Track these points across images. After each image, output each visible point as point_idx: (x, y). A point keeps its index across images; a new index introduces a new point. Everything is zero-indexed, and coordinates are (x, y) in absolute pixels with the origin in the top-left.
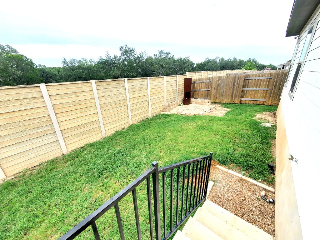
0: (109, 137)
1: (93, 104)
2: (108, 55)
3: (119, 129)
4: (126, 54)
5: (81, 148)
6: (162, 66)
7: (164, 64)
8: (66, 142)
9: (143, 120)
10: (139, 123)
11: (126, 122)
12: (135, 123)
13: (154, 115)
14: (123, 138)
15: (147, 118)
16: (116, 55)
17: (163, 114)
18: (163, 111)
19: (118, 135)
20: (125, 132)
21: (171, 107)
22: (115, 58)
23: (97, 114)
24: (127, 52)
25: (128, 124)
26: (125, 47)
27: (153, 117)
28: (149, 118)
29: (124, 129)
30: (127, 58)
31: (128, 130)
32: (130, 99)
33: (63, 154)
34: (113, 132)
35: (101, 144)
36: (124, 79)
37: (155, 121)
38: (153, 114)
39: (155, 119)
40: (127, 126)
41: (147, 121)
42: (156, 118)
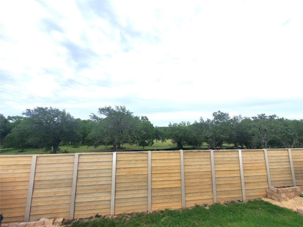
0: (188, 210)
1: (179, 171)
2: (202, 119)
3: (200, 203)
4: (219, 118)
5: (162, 212)
6: (265, 130)
7: (267, 128)
8: (152, 200)
9: (233, 202)
10: (226, 204)
11: (209, 197)
12: (221, 202)
13: (252, 199)
14: (203, 220)
15: (239, 201)
16: (209, 119)
17: (267, 203)
18: (266, 197)
19: (198, 212)
20: (206, 212)
21: (283, 195)
22: (209, 121)
23: (180, 181)
24: (220, 116)
25: (211, 201)
26: (218, 113)
27: (250, 202)
28: (242, 201)
29: (206, 205)
30: (220, 121)
31: (210, 210)
32: (216, 172)
33: (148, 212)
34: (193, 205)
35: (178, 217)
36: (210, 150)
37: (251, 210)
38: (248, 197)
39: (252, 208)
40: (210, 203)
41: (238, 205)
42: (255, 205)
